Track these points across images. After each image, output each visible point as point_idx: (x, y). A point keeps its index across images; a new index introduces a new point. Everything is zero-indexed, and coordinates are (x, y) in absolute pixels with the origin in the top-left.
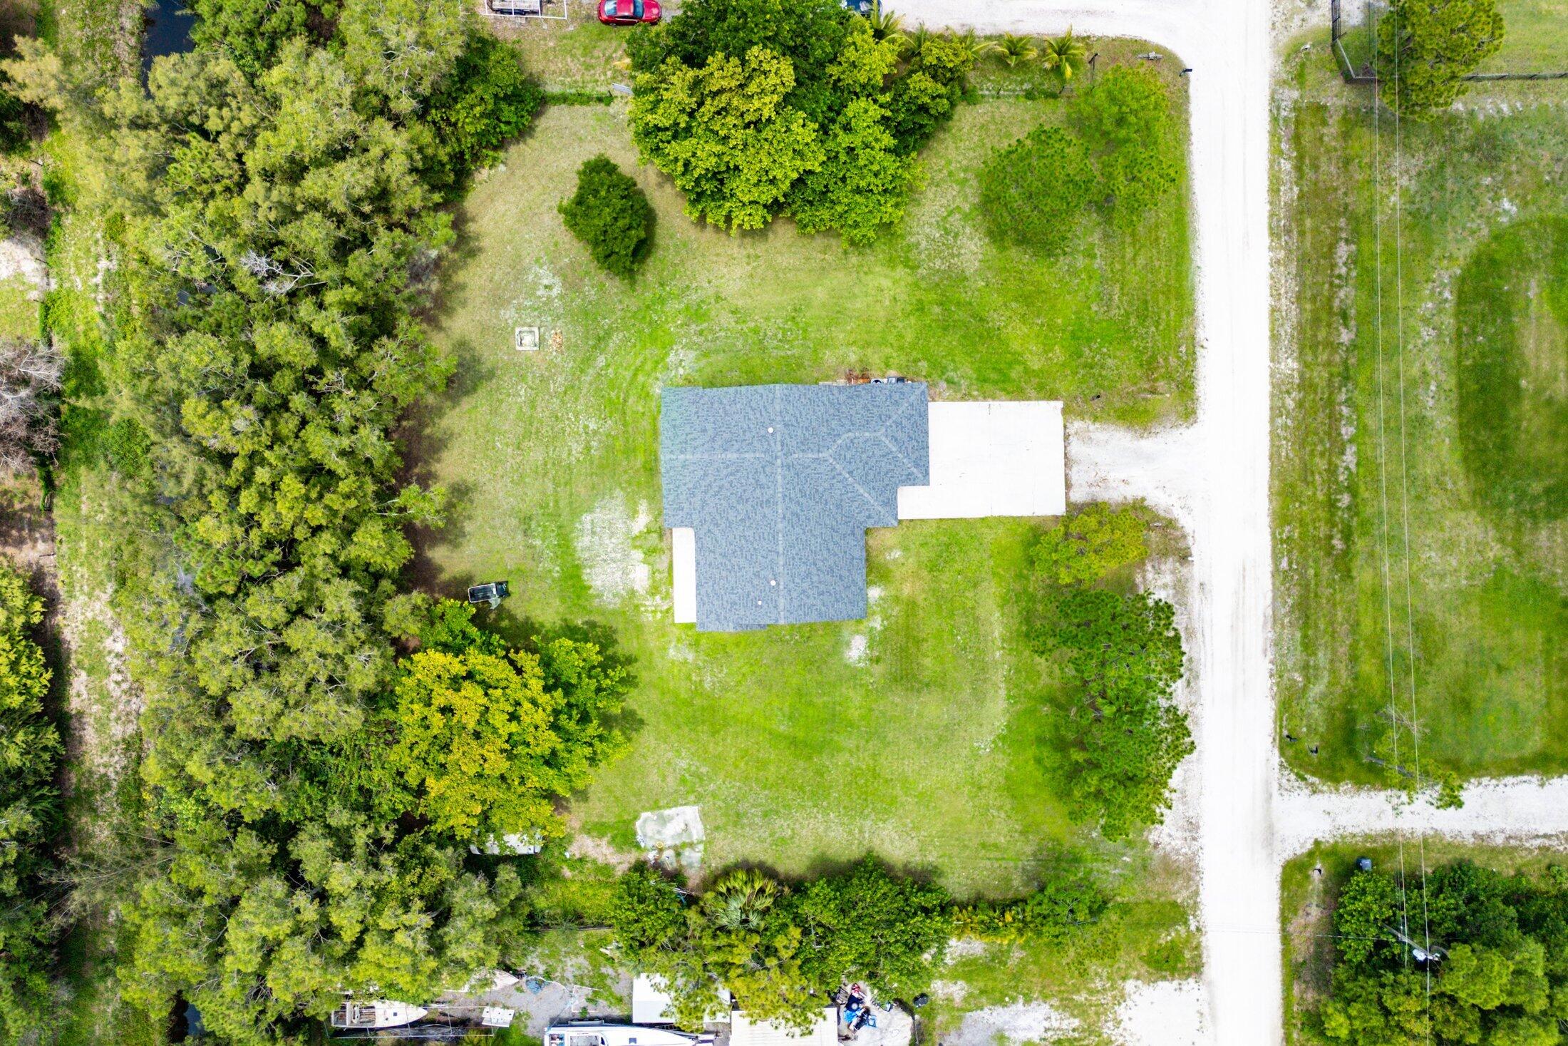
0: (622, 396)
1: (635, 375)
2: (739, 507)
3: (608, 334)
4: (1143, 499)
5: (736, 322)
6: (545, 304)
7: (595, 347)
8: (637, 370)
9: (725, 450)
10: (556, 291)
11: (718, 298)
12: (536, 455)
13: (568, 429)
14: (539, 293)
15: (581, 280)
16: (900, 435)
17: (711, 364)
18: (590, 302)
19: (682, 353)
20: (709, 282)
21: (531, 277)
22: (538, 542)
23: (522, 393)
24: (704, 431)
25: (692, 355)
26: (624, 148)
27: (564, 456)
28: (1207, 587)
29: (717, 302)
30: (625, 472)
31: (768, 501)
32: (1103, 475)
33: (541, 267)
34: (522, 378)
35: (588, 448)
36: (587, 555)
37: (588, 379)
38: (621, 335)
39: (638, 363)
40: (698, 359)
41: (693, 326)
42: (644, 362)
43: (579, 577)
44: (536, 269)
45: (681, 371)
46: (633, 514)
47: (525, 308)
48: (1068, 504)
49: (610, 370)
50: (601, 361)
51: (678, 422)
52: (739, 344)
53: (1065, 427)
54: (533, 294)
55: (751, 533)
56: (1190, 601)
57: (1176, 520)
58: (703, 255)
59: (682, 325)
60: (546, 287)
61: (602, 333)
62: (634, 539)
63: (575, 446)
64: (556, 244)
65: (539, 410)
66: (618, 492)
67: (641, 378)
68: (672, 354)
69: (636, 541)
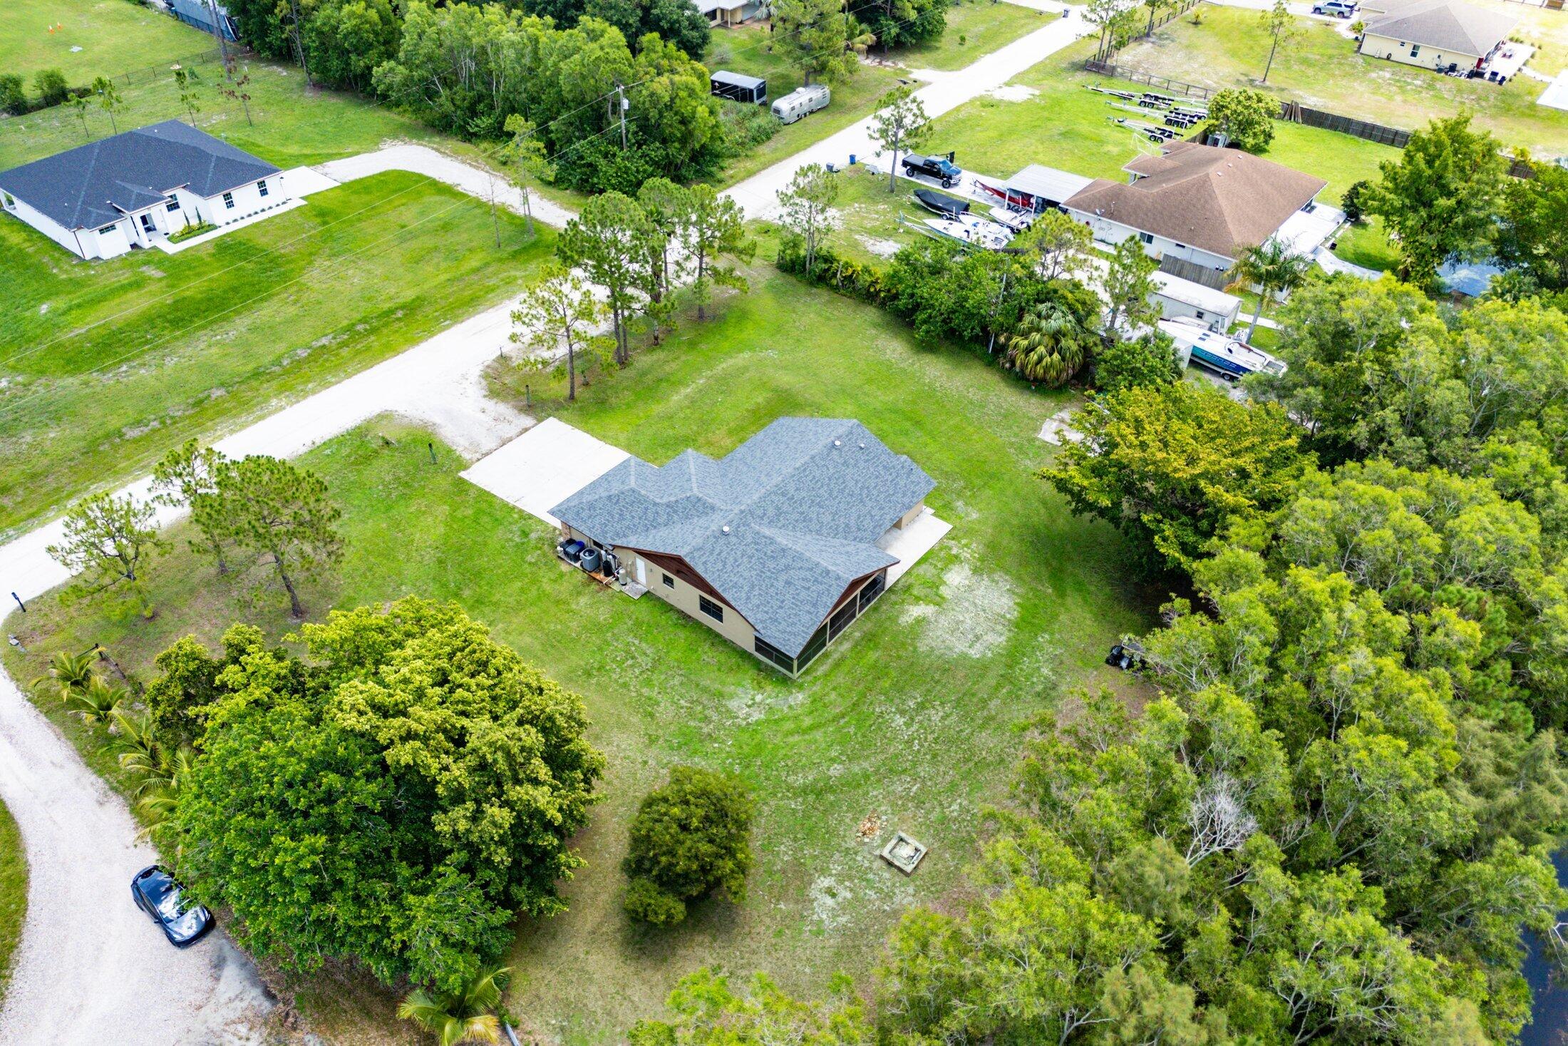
0: (842, 722)
1: (812, 728)
2: (814, 516)
3: (805, 791)
5: (658, 704)
6: (851, 879)
7: (830, 789)
8: (805, 732)
9: (783, 550)
10: (826, 882)
11: (652, 741)
12: (987, 741)
13: (930, 737)
14: (849, 895)
15: (784, 872)
17: (723, 683)
18: (795, 840)
19: (742, 714)
20: (645, 762)
21: (843, 920)
22: (1045, 671)
23: (955, 807)
24: (788, 583)
25: (733, 704)
26: (590, 980)
27: (954, 718)
29: (658, 737)
30: (899, 658)
31: (783, 494)
33: (822, 921)
34: (944, 821)
35: (921, 707)
36: (999, 627)
37: (865, 765)
38: (791, 779)
39: (797, 738)
40: (731, 697)
41: (705, 730)
42: (792, 733)
43: (1022, 619)
44: (829, 924)
45: (759, 698)
46: (920, 621)
47: (880, 891)
49: (833, 754)
50: (836, 770)
51: (807, 608)
52: (677, 681)
53: (479, 460)
54: (856, 898)
55: (822, 491)
58: (624, 793)
59: (715, 741)
60: (834, 896)
61: (811, 798)
62: (938, 604)
63: (936, 718)
64: (779, 934)
65: (948, 778)
66: (922, 647)
67: (807, 722)
68: (752, 720)
69: (939, 601)
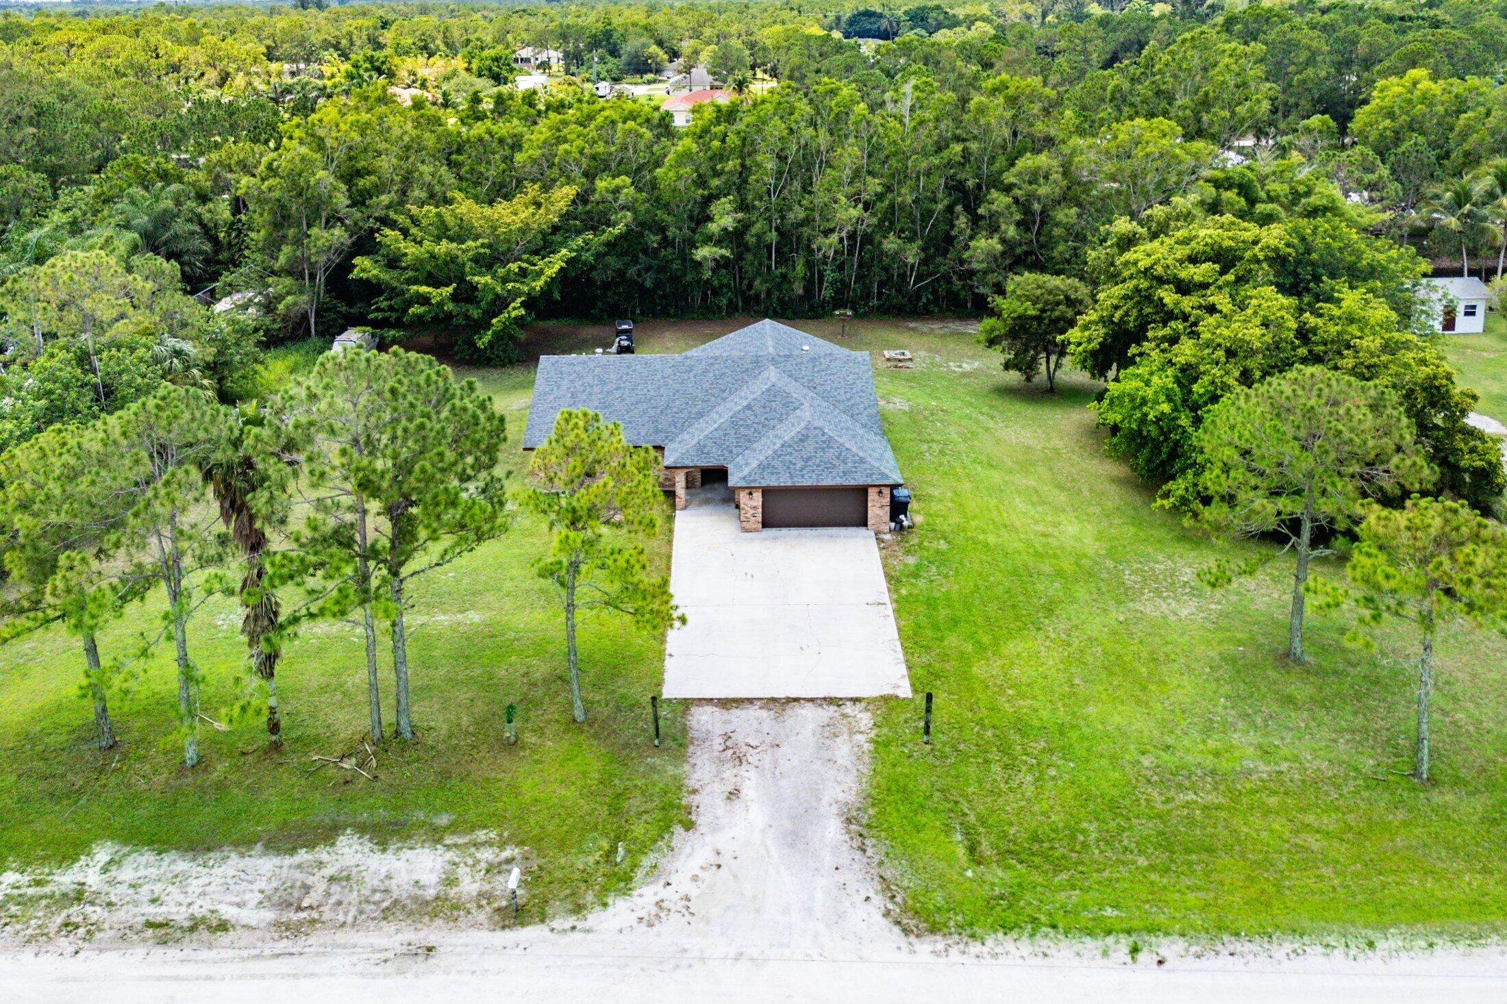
4: (689, 826)
16: (810, 446)
28: (420, 965)
32: (753, 757)
48: (687, 704)
53: (855, 700)
56: (392, 927)
57: (626, 892)
